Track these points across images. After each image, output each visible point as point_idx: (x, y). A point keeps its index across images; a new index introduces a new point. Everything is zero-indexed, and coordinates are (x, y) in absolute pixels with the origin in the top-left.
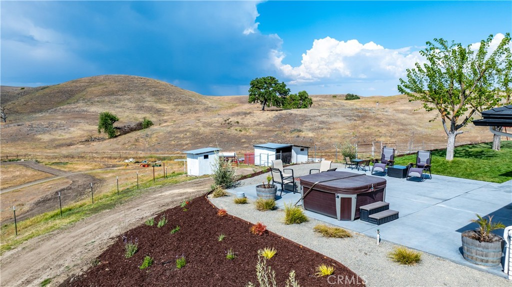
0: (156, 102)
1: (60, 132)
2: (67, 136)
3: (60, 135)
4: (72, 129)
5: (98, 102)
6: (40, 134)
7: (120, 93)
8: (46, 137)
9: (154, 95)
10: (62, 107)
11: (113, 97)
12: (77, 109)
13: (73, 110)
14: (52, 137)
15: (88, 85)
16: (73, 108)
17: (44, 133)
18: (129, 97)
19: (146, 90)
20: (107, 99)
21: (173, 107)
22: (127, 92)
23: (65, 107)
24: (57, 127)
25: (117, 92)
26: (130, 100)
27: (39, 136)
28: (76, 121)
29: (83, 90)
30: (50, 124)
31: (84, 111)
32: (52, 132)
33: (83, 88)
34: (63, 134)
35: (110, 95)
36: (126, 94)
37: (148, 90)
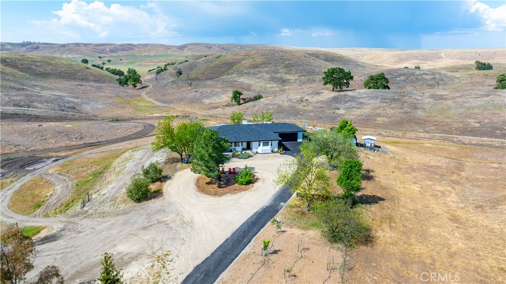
0: (286, 73)
1: (215, 98)
2: (219, 101)
3: (215, 100)
4: (223, 96)
5: (246, 73)
6: (205, 99)
7: (262, 66)
8: (207, 101)
9: (286, 67)
10: (223, 77)
11: (257, 69)
12: (231, 80)
13: (229, 80)
14: (211, 101)
15: (244, 58)
16: (229, 78)
17: (207, 98)
18: (268, 69)
19: (282, 63)
20: (252, 71)
21: (298, 78)
22: (267, 65)
23: (225, 77)
24: (215, 94)
25: (260, 65)
26: (267, 72)
27: (204, 100)
28: (228, 89)
29: (239, 62)
30: (212, 92)
31: (235, 81)
32: (212, 98)
33: (240, 60)
34: (217, 99)
35: (255, 67)
36: (266, 67)
37: (283, 63)
